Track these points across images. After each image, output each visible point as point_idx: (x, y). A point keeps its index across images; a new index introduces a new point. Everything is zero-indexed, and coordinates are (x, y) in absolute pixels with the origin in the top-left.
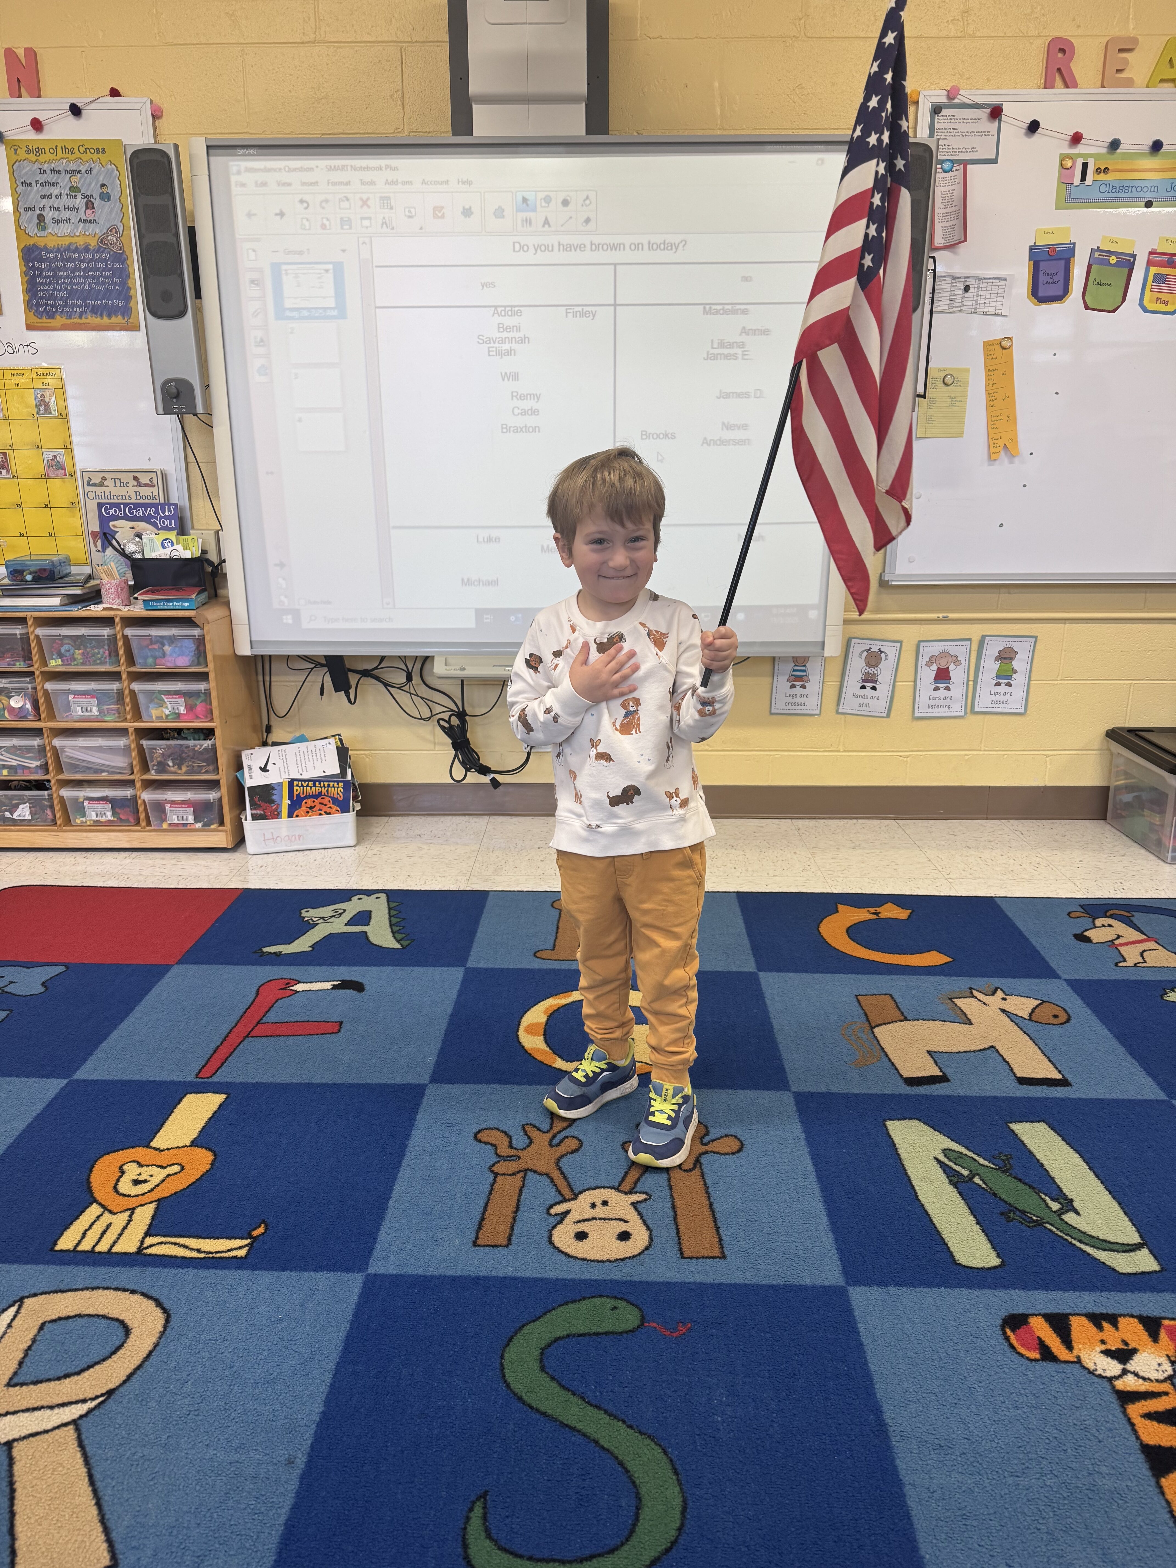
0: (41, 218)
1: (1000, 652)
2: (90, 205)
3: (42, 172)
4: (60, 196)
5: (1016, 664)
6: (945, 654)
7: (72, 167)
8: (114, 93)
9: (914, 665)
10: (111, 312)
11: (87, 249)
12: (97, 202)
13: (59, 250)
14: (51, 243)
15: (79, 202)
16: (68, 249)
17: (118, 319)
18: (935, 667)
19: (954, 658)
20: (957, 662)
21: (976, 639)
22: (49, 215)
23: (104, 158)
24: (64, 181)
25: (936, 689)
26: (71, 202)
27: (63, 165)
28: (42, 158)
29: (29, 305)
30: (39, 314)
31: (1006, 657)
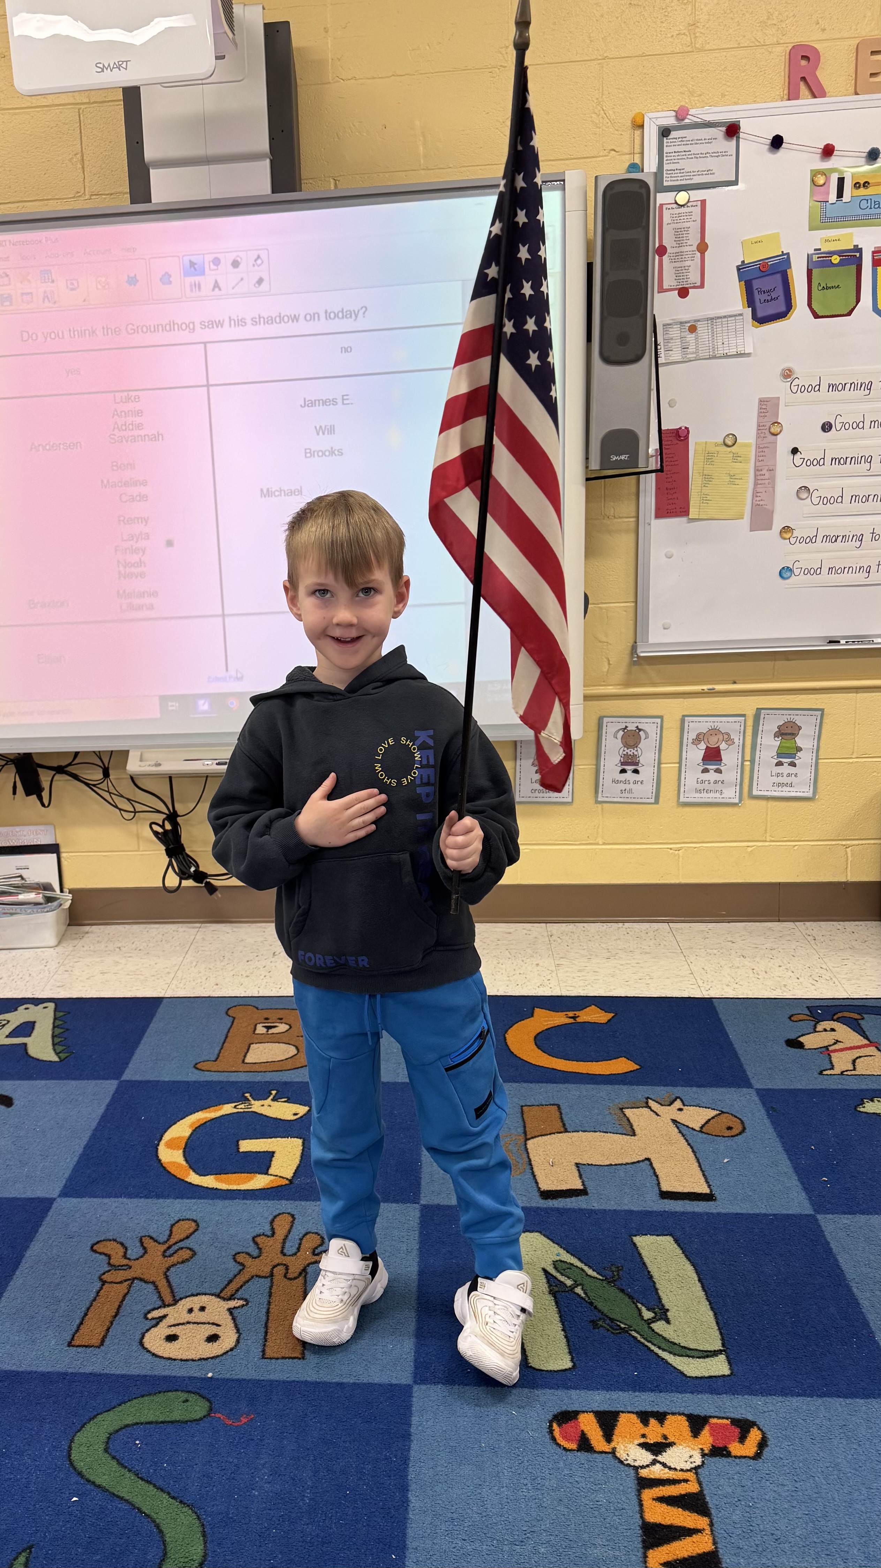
1: (779, 727)
5: (800, 741)
6: (714, 731)
9: (678, 744)
18: (703, 746)
19: (726, 737)
20: (729, 740)
21: (750, 713)
25: (705, 771)
31: (787, 732)
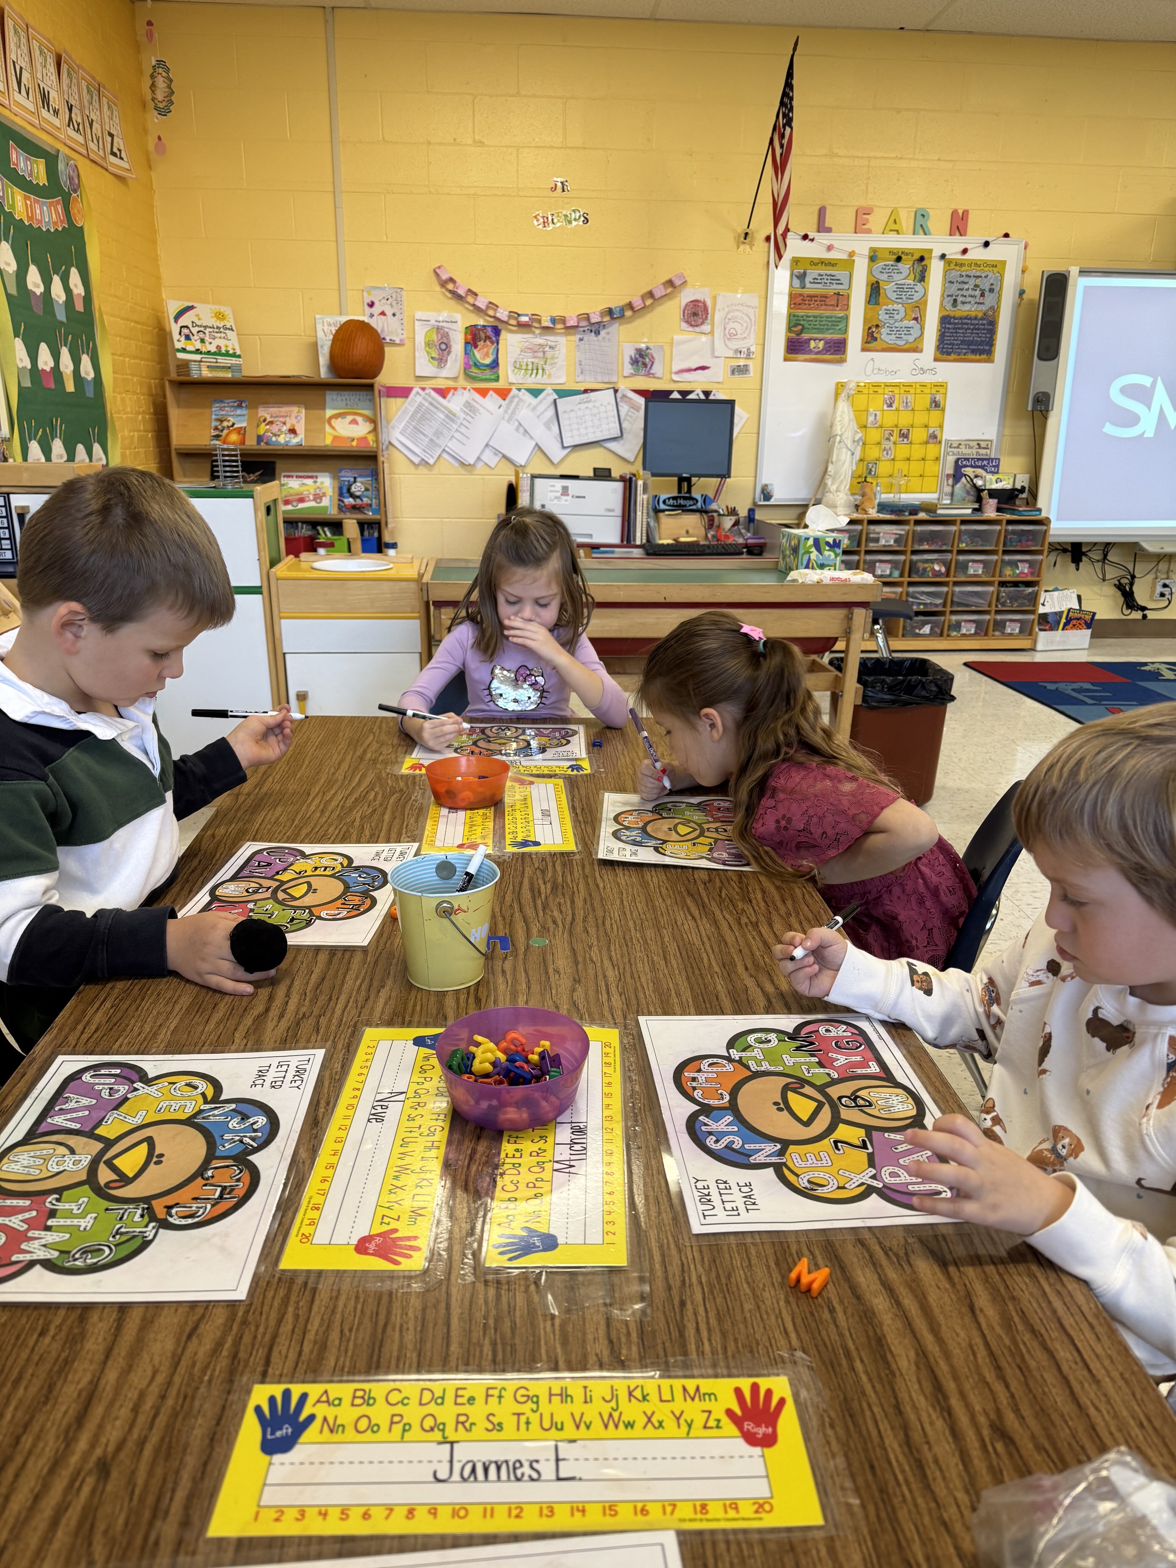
0: (955, 301)
2: (982, 295)
3: (961, 276)
4: (967, 289)
7: (978, 274)
8: (1006, 235)
10: (981, 352)
11: (976, 318)
12: (987, 294)
13: (961, 318)
14: (958, 314)
15: (978, 293)
16: (966, 318)
17: (984, 357)
22: (960, 299)
23: (995, 270)
24: (972, 282)
26: (973, 293)
27: (973, 273)
28: (963, 269)
29: (938, 348)
30: (942, 353)
